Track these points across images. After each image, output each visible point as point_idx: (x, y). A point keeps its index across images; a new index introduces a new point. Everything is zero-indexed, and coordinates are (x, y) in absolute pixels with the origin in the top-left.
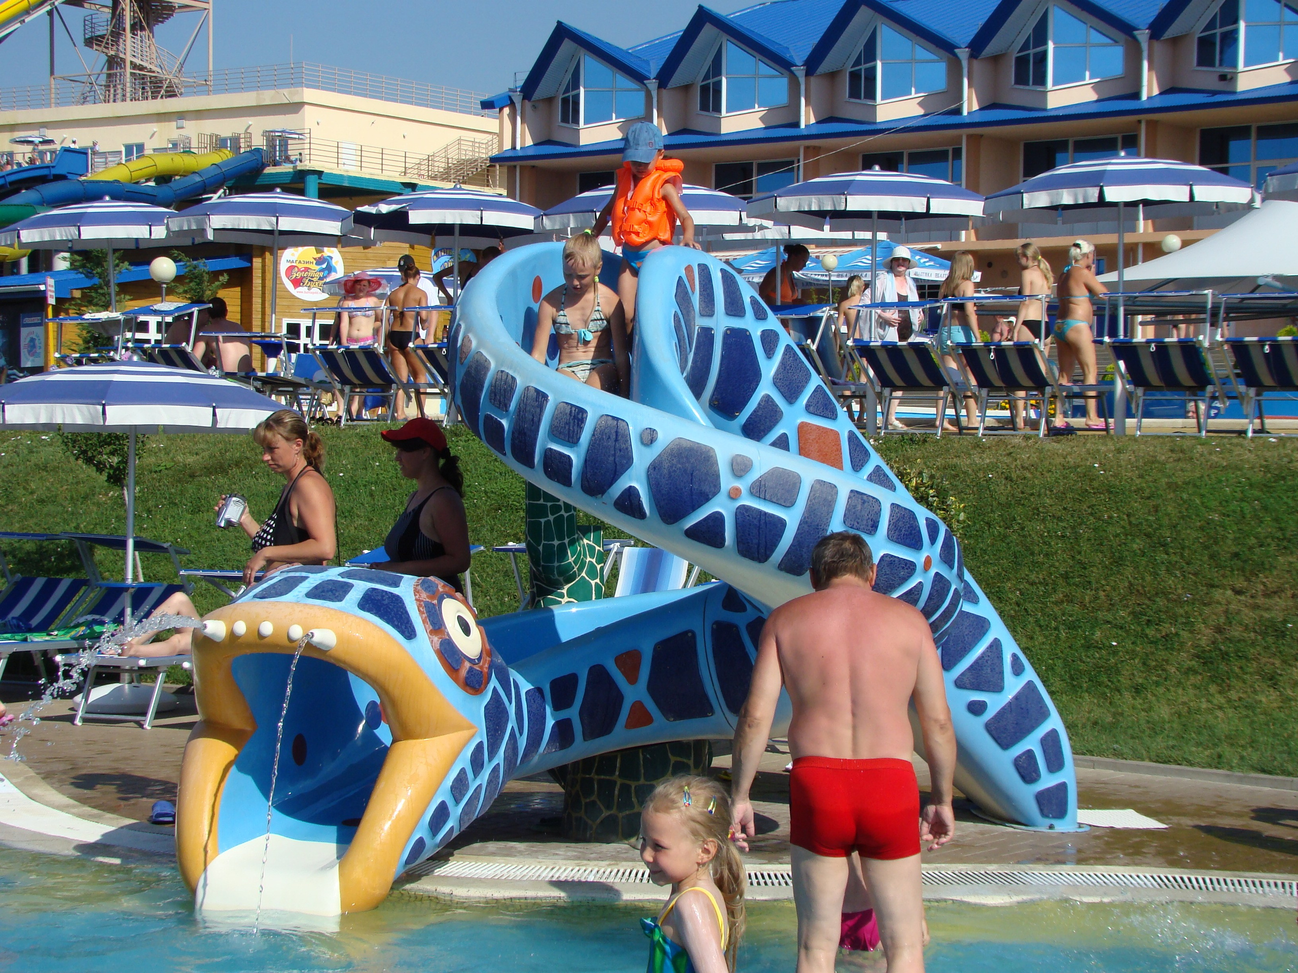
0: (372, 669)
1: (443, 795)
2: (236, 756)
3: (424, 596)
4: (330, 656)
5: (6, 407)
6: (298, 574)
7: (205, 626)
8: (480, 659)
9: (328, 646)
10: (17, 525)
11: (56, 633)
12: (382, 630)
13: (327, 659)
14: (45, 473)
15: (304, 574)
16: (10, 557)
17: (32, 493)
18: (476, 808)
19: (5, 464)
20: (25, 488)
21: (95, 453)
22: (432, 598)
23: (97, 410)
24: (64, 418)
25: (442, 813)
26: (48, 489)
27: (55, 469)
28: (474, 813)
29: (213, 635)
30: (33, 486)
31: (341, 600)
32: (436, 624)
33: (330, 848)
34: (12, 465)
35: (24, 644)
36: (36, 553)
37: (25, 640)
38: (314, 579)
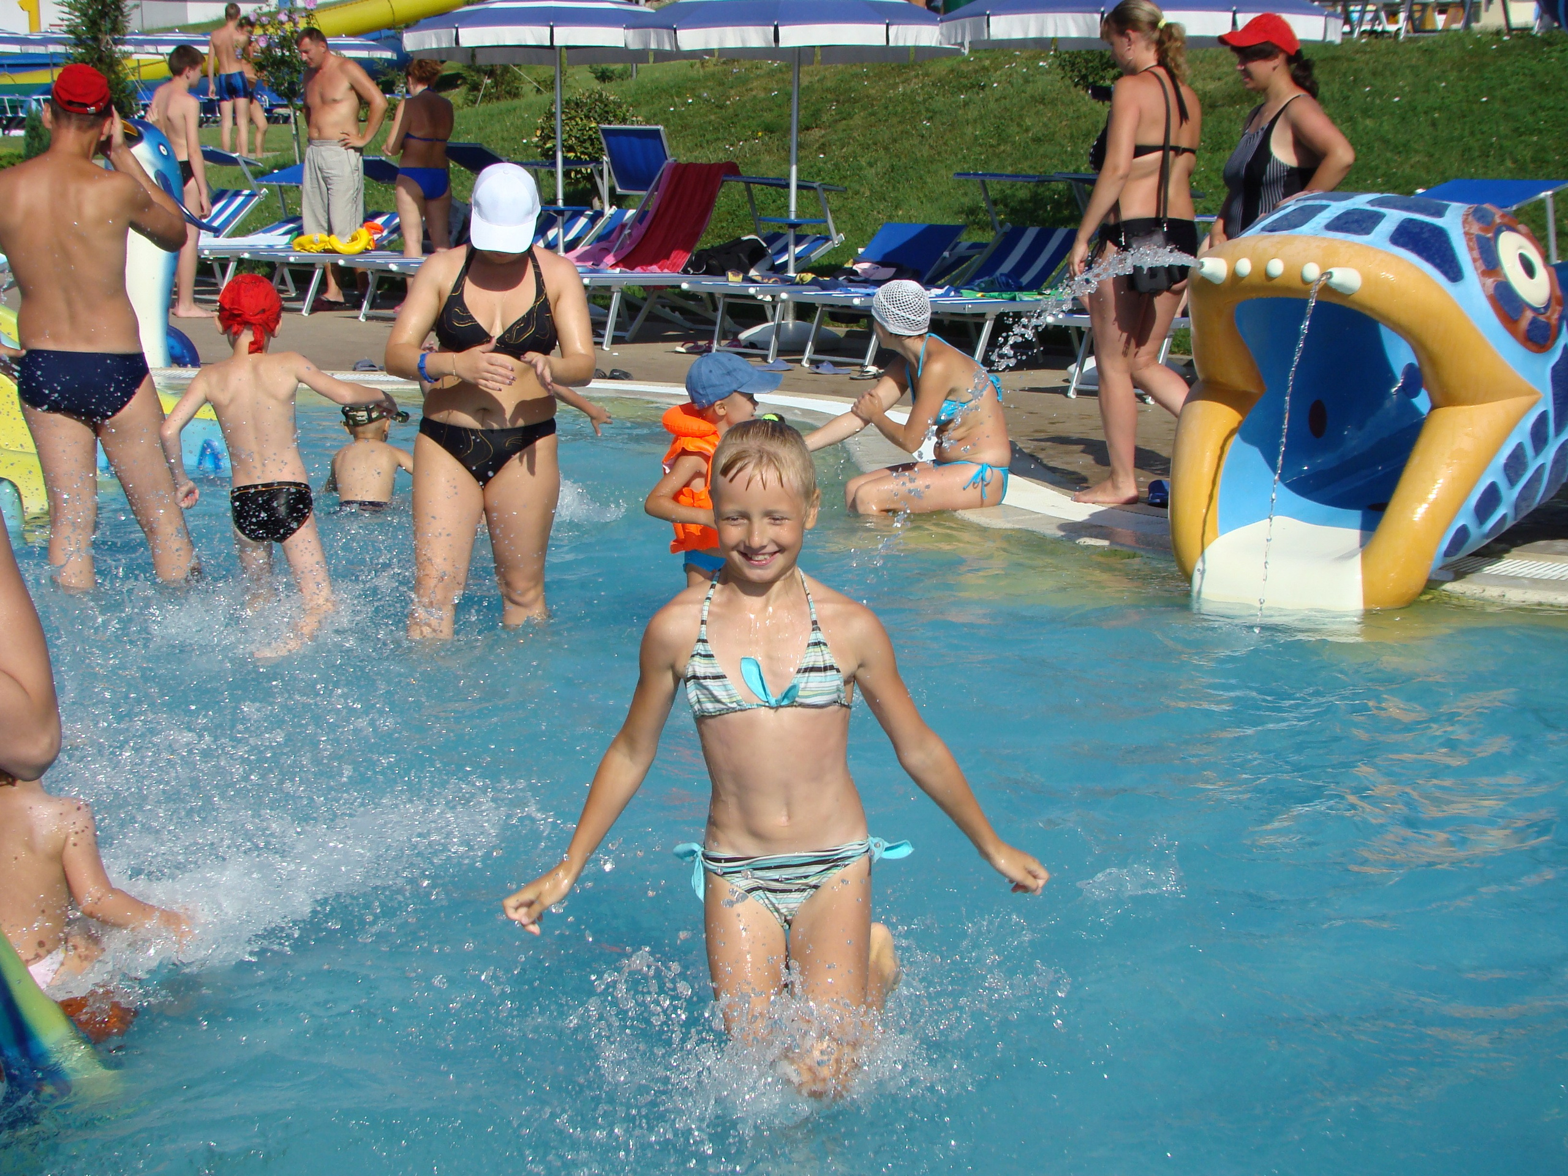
0: (1403, 317)
1: (1494, 474)
2: (1240, 423)
3: (1475, 229)
4: (1354, 302)
5: (991, 18)
6: (1317, 202)
7: (1202, 265)
8: (1546, 308)
9: (1350, 289)
10: (1010, 169)
11: (1048, 292)
12: (1418, 270)
13: (1348, 305)
14: (1042, 107)
15: (1324, 202)
16: (1001, 207)
17: (1027, 130)
18: (1537, 492)
19: (997, 97)
20: (1019, 125)
21: (1097, 78)
22: (1486, 230)
23: (1094, 20)
24: (1056, 31)
25: (1490, 498)
26: (1045, 125)
27: (1053, 102)
28: (1534, 498)
29: (1212, 275)
30: (1028, 122)
31: (1368, 233)
32: (1490, 263)
33: (1352, 535)
34: (1005, 98)
35: (1013, 303)
36: (1030, 201)
37: (1013, 299)
38: (1337, 208)
